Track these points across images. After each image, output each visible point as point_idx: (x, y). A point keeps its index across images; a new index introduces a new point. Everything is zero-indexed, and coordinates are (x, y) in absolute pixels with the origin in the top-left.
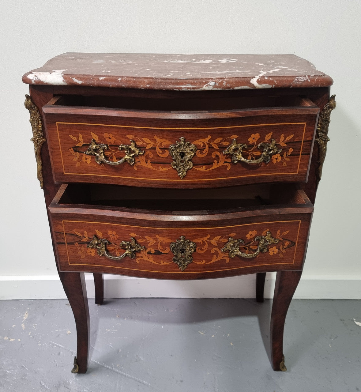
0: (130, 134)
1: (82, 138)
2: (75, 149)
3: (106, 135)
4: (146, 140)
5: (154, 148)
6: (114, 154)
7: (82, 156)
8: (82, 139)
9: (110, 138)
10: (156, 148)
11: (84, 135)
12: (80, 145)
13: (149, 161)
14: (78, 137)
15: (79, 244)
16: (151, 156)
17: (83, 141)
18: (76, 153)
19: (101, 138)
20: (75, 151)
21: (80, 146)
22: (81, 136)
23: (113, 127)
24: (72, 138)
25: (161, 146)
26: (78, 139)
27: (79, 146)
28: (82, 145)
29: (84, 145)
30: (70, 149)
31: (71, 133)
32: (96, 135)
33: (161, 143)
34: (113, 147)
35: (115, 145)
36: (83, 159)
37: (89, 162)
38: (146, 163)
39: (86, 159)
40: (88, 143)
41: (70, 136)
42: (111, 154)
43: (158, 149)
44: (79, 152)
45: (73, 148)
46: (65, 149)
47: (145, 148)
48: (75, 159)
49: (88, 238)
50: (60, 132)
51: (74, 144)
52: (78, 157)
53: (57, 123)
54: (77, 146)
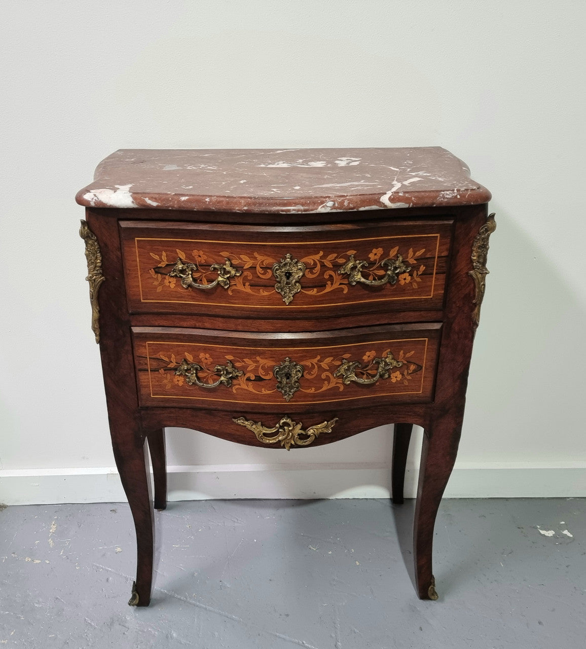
0: (225, 251)
1: (165, 256)
2: (156, 270)
3: (195, 253)
4: (245, 258)
6: (204, 275)
7: (165, 278)
8: (166, 258)
9: (200, 256)
10: (256, 267)
11: (169, 253)
12: (163, 265)
13: (247, 284)
14: (160, 256)
15: (165, 370)
16: (249, 278)
17: (167, 261)
18: (157, 275)
19: (190, 257)
20: (156, 272)
21: (163, 266)
22: (164, 254)
23: (204, 243)
24: (153, 256)
25: (263, 264)
26: (161, 258)
27: (161, 267)
28: (165, 265)
29: (167, 265)
30: (150, 271)
31: (153, 251)
32: (183, 253)
33: (262, 262)
34: (203, 267)
35: (205, 264)
36: (166, 282)
37: (172, 286)
38: (244, 285)
39: (170, 282)
40: (172, 263)
41: (151, 254)
42: (201, 276)
43: (258, 268)
44: (161, 273)
45: (154, 269)
46: (145, 271)
47: (243, 268)
48: (156, 283)
49: (176, 363)
50: (139, 249)
51: (155, 264)
52: (160, 279)
53: (136, 239)
54: (159, 266)
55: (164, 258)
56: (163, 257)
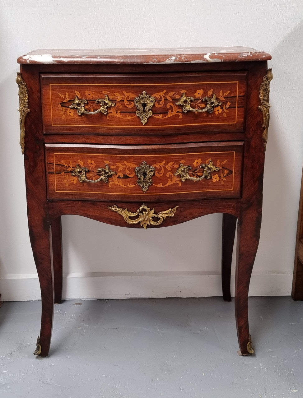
0: (105, 90)
2: (62, 104)
3: (86, 92)
4: (117, 94)
5: (122, 101)
6: (92, 107)
7: (67, 110)
8: (68, 96)
9: (89, 95)
10: (124, 100)
11: (70, 93)
12: (66, 101)
13: (119, 111)
14: (65, 95)
15: (65, 173)
16: (120, 107)
17: (69, 98)
18: (63, 108)
19: (83, 95)
20: (62, 106)
22: (67, 94)
23: (92, 86)
24: (60, 96)
25: (128, 98)
26: (65, 97)
29: (69, 101)
30: (58, 105)
31: (60, 92)
32: (79, 93)
33: (128, 97)
34: (91, 102)
35: (92, 99)
36: (68, 112)
37: (72, 114)
38: (117, 113)
39: (70, 112)
40: (72, 100)
41: (59, 94)
42: (90, 107)
43: (125, 101)
44: (65, 106)
45: (60, 104)
46: (54, 105)
47: (116, 101)
48: (61, 113)
49: (73, 167)
50: (52, 91)
51: (61, 101)
52: (64, 110)
53: (50, 84)
54: (64, 102)
55: (67, 96)
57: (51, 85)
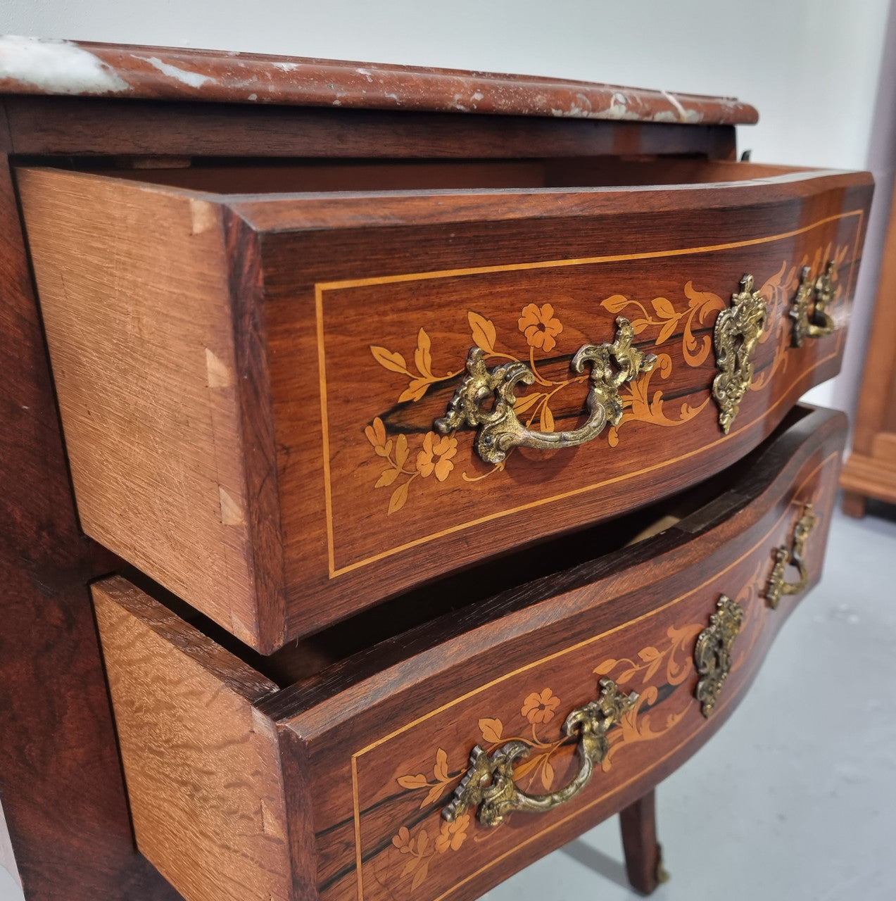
0: (616, 292)
1: (427, 351)
2: (391, 420)
3: (530, 315)
4: (662, 305)
5: (677, 336)
6: (548, 396)
7: (420, 448)
8: (428, 359)
9: (541, 327)
10: (682, 335)
11: (439, 335)
12: (415, 392)
13: (659, 394)
14: (410, 353)
16: (665, 375)
17: (434, 369)
18: (395, 443)
19: (510, 338)
20: (392, 430)
21: (418, 397)
22: (424, 341)
23: (560, 271)
24: (382, 361)
25: (698, 321)
26: (411, 364)
27: (410, 403)
28: (424, 390)
29: (433, 389)
30: (368, 430)
31: (381, 335)
32: (489, 328)
33: (698, 312)
34: (549, 367)
35: (556, 354)
38: (650, 403)
39: (436, 459)
40: (451, 375)
41: (377, 351)
42: (537, 403)
43: (688, 337)
44: (409, 431)
45: (383, 417)
46: (347, 435)
47: (655, 341)
48: (387, 478)
49: (450, 776)
50: (329, 338)
51: (387, 396)
52: (401, 457)
53: (320, 287)
54: (401, 400)
55: (423, 360)
56: (418, 354)
57: (324, 293)
